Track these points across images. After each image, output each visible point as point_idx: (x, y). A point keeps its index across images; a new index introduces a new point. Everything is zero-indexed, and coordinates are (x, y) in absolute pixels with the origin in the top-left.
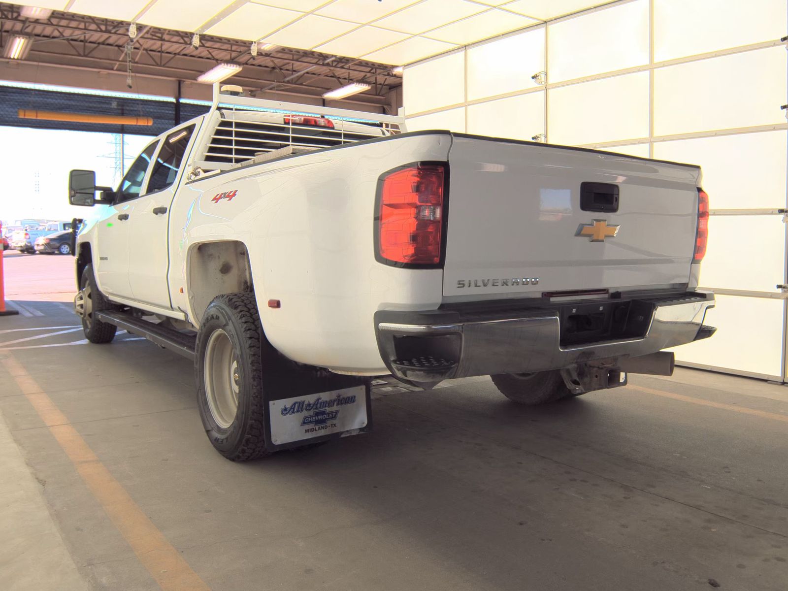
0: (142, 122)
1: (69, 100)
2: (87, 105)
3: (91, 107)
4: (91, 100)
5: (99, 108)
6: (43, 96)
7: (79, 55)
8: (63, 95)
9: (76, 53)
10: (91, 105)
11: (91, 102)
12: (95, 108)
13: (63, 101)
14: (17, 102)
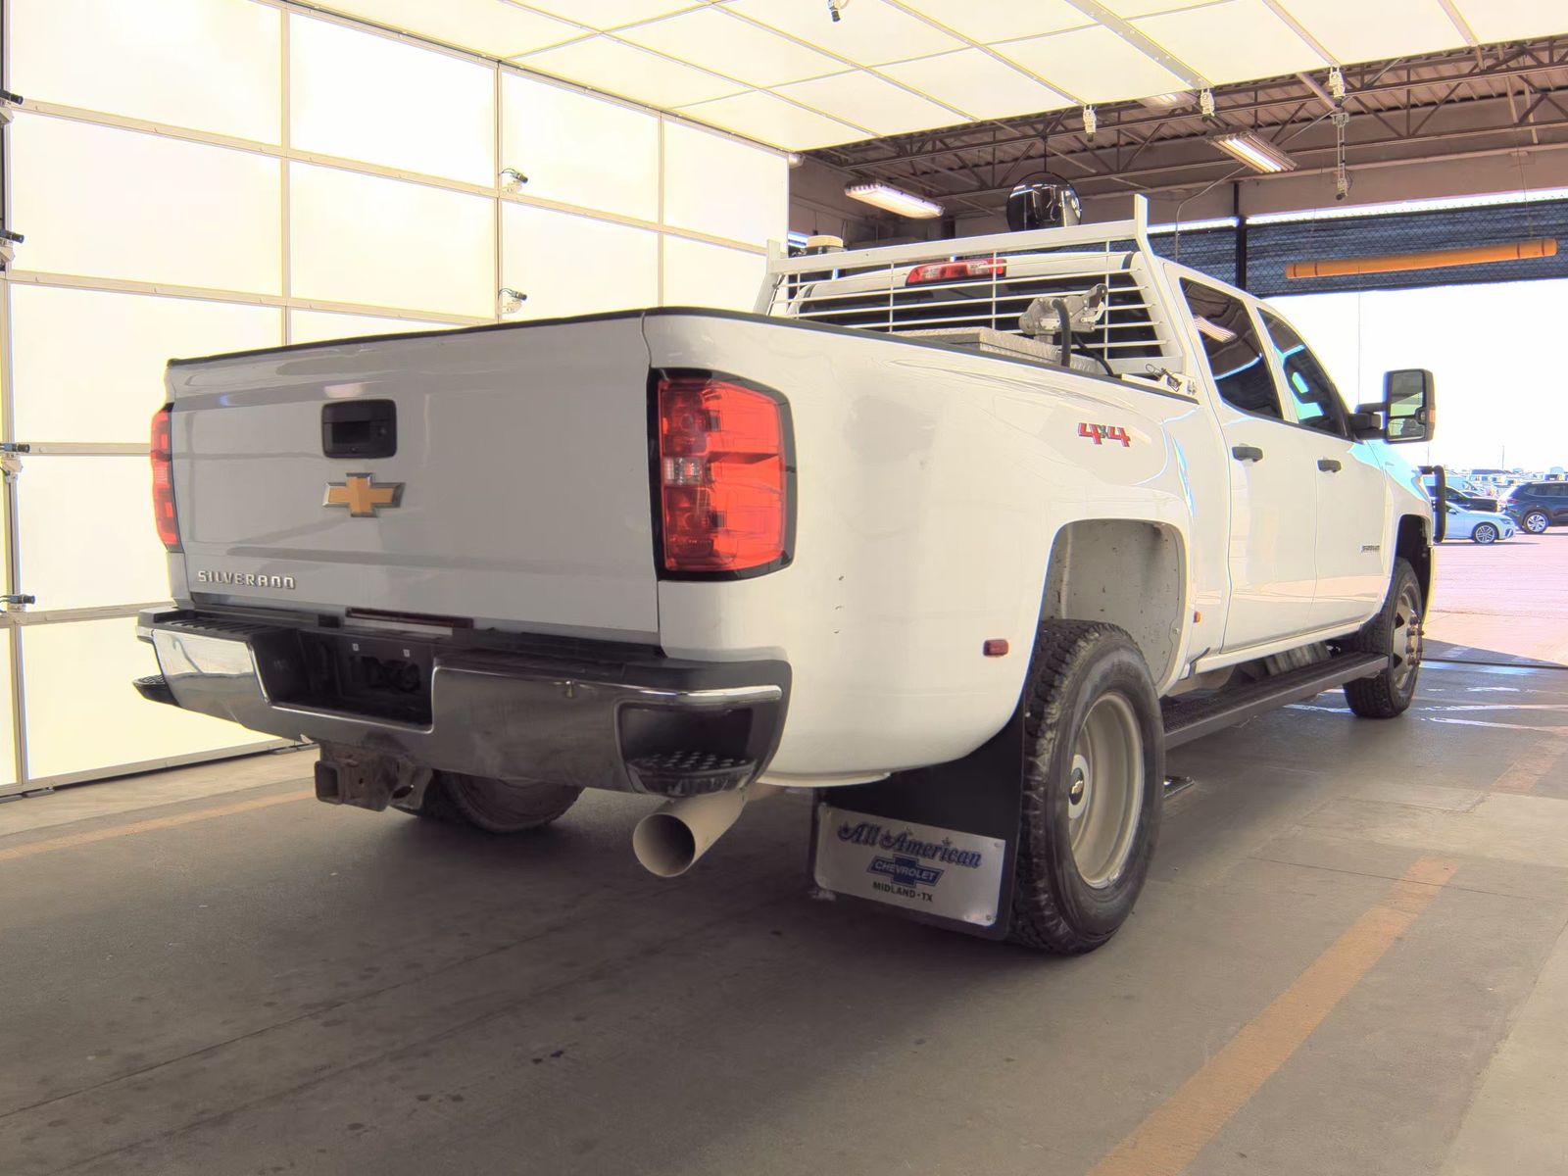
0: (1530, 253)
1: (1454, 224)
2: (1490, 227)
3: (1499, 231)
4: (1498, 217)
5: (1516, 229)
6: (1403, 225)
7: (1400, 137)
8: (1441, 216)
9: (1396, 136)
10: (1499, 226)
11: (1498, 221)
12: (1507, 231)
13: (1441, 228)
14: (1354, 244)
